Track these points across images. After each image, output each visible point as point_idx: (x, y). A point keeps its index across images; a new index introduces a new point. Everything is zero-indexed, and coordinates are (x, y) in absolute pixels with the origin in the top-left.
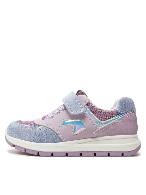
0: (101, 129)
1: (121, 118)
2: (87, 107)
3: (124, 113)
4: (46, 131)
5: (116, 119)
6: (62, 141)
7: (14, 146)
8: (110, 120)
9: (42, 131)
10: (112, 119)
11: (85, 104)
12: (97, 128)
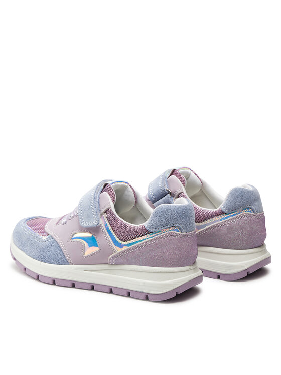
0: (120, 254)
1: (151, 240)
2: (105, 215)
3: (158, 232)
4: (51, 245)
5: (142, 240)
6: (69, 264)
7: (15, 259)
8: (134, 241)
9: (46, 244)
10: (137, 239)
11: (103, 210)
12: (114, 251)
